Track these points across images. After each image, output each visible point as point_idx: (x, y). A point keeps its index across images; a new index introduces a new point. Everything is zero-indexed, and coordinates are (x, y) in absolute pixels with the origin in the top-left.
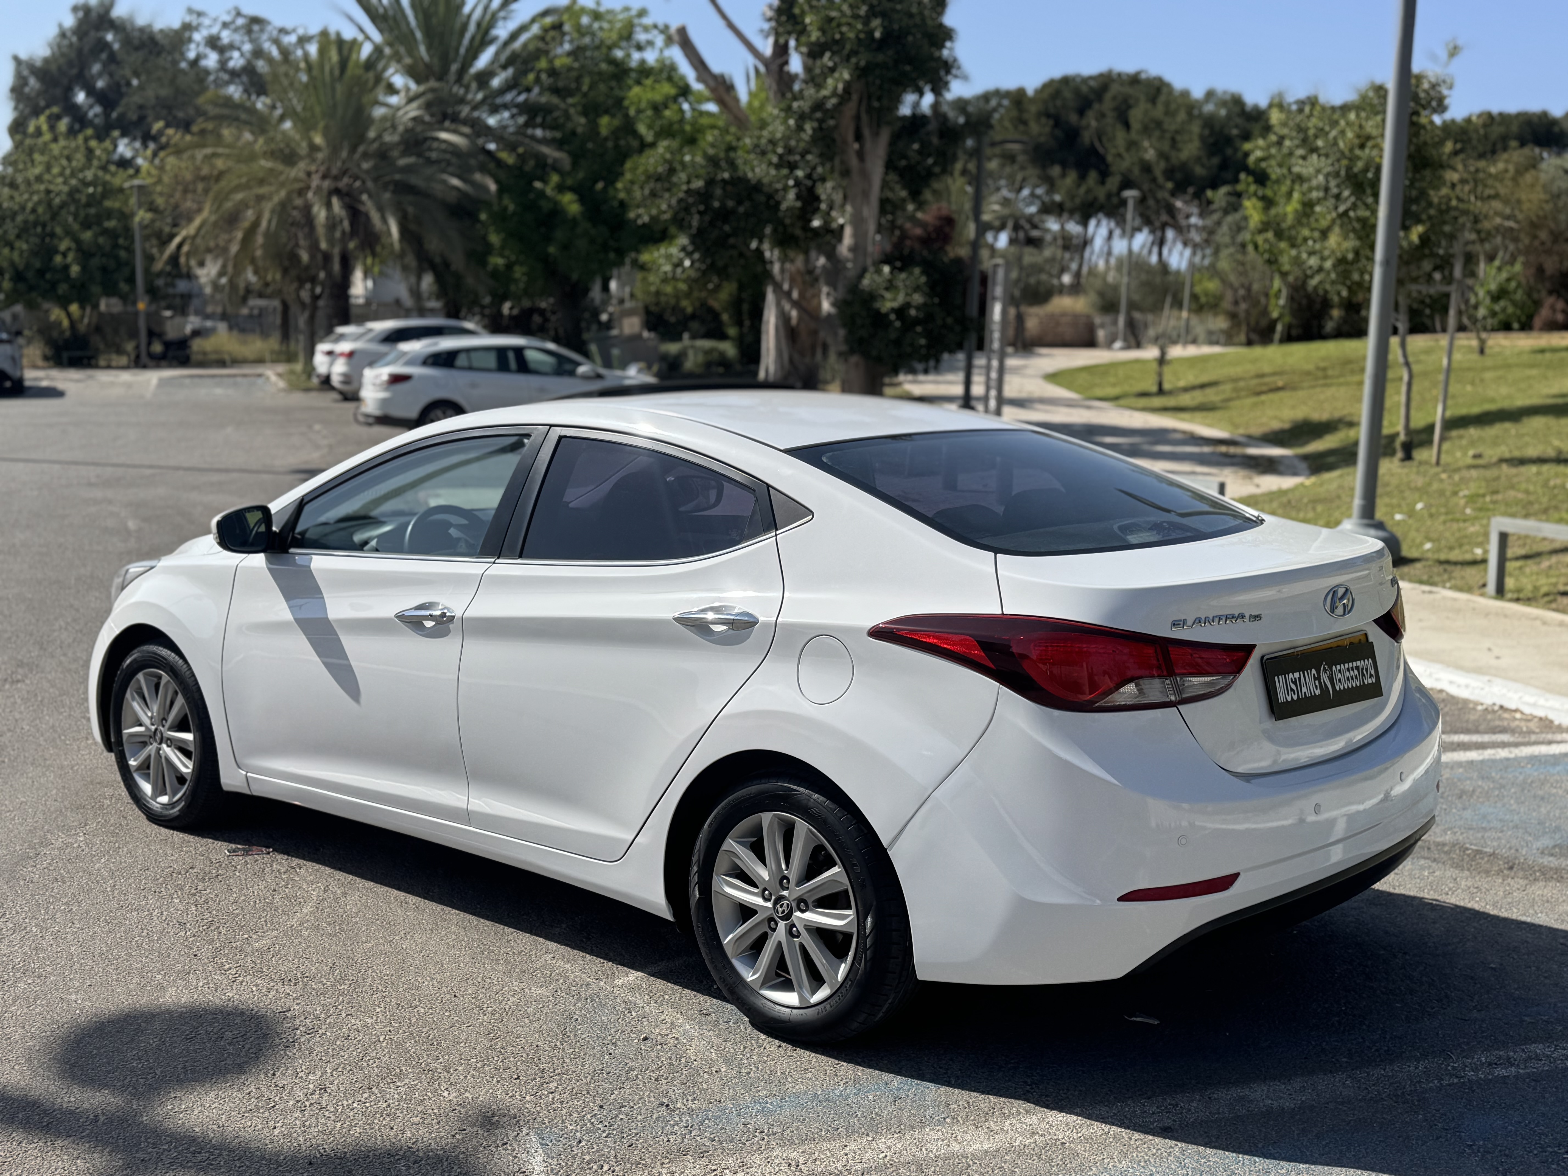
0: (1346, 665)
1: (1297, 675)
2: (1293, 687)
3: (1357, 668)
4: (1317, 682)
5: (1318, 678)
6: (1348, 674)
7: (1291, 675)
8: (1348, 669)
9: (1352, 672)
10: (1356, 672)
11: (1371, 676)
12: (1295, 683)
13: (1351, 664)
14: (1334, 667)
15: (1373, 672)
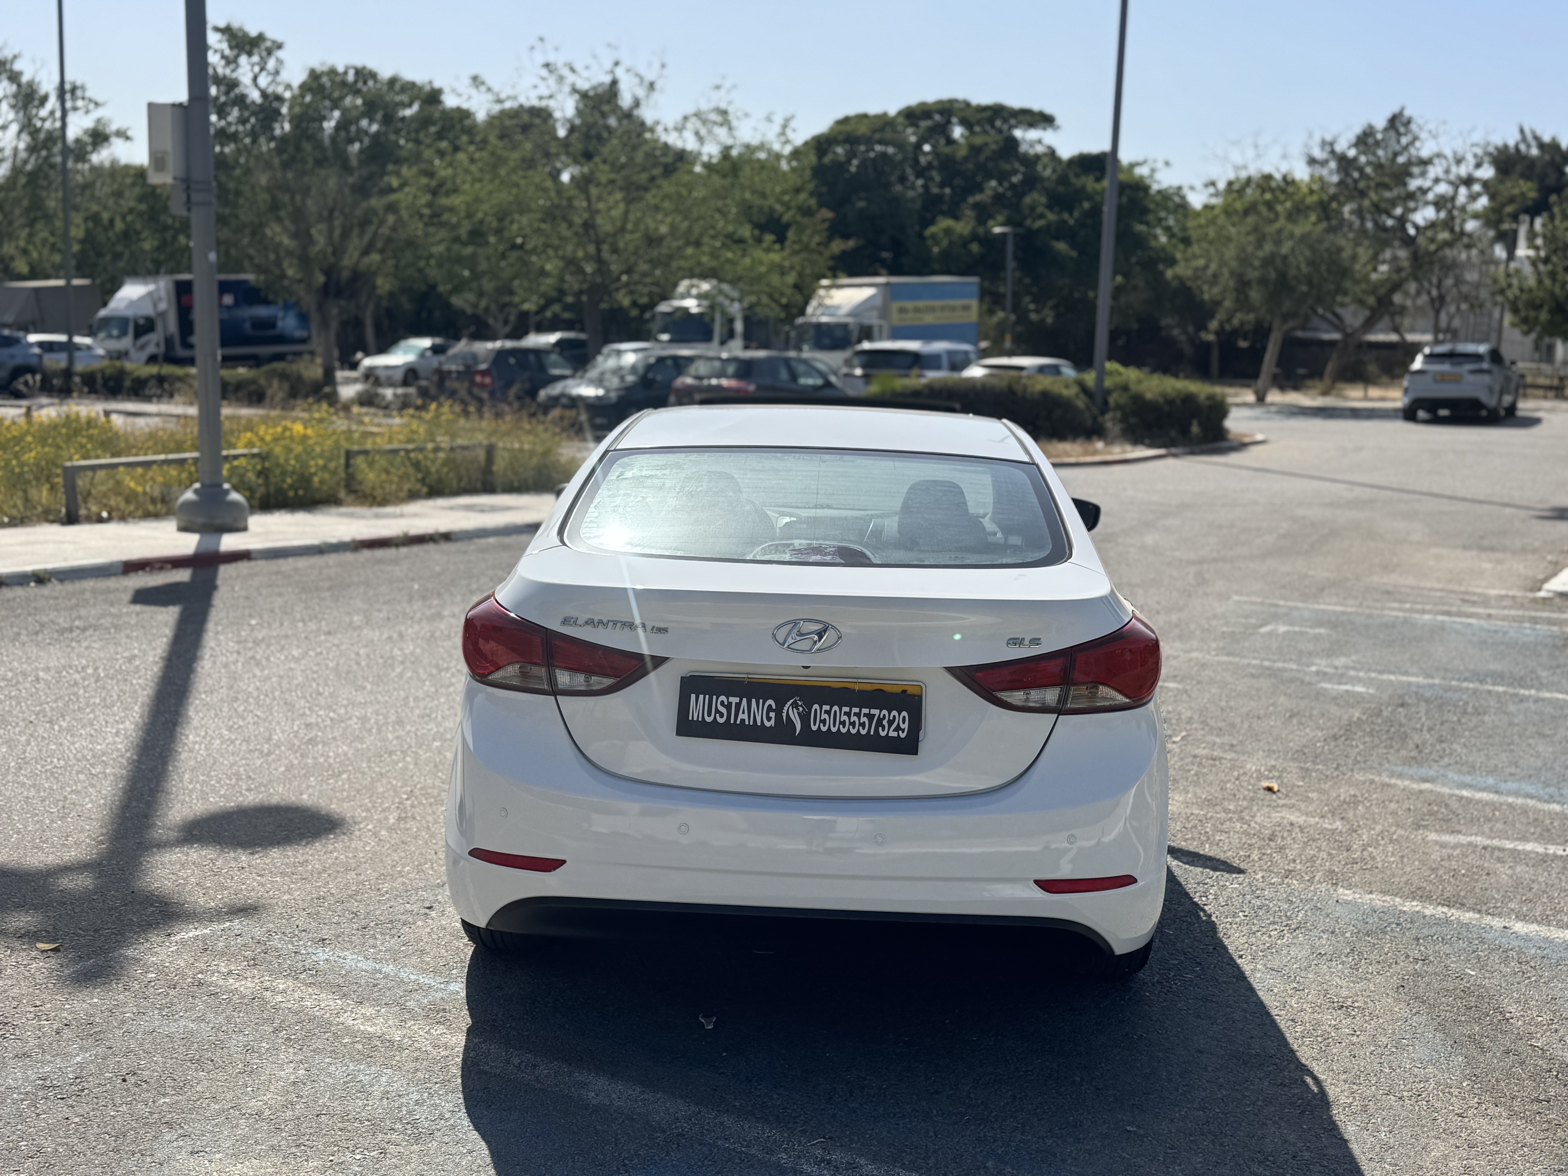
0: (846, 709)
1: (734, 700)
2: (723, 710)
3: (870, 717)
4: (772, 715)
5: (779, 711)
6: (845, 718)
7: (723, 698)
8: (848, 714)
9: (854, 718)
10: (864, 719)
11: (898, 729)
12: (728, 707)
13: (855, 710)
14: (816, 706)
15: (905, 726)
